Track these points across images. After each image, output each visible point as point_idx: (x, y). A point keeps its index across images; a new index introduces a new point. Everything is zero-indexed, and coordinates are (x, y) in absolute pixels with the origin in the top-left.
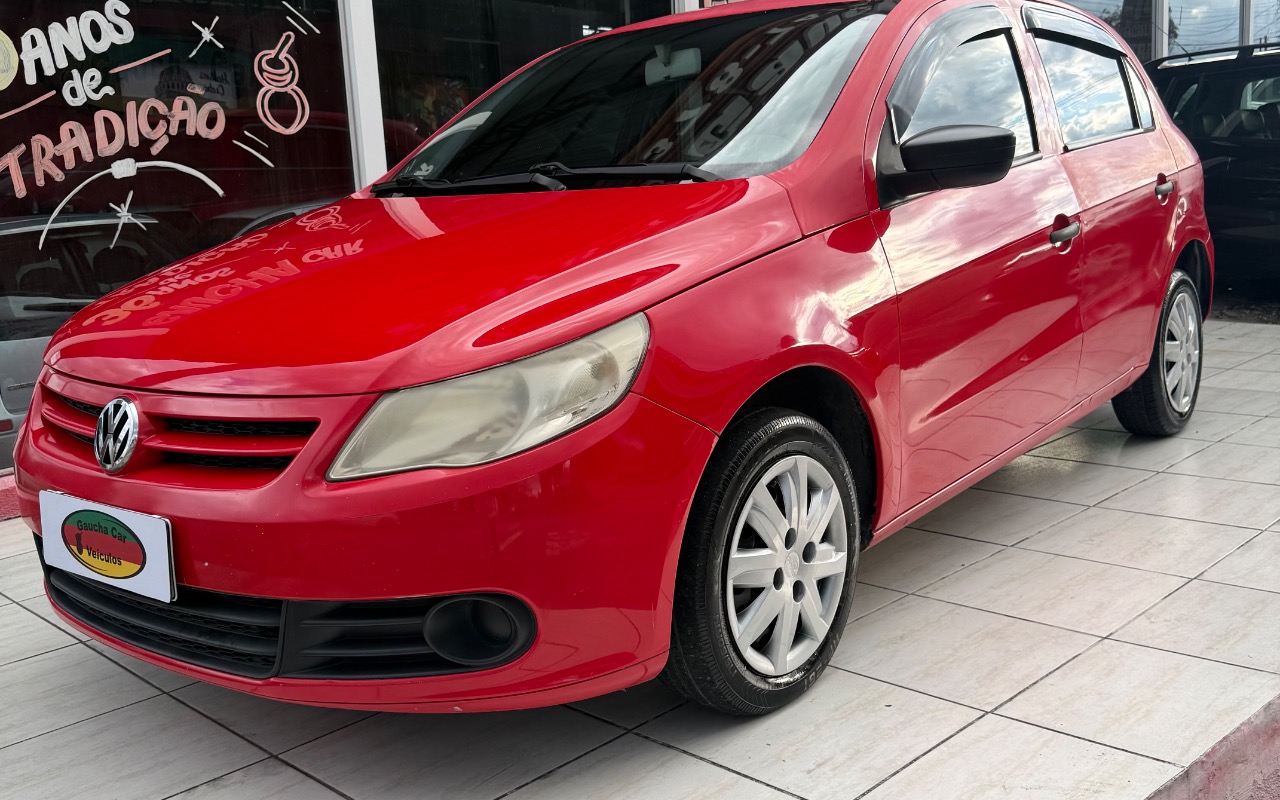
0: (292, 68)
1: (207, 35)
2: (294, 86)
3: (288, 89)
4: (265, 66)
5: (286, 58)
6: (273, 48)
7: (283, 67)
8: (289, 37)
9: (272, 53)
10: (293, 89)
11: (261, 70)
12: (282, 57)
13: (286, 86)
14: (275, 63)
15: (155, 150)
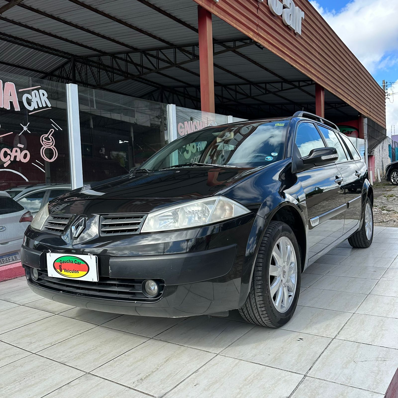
0: (53, 141)
1: (25, 128)
2: (53, 146)
3: (51, 147)
4: (44, 139)
5: (51, 137)
6: (47, 134)
7: (49, 140)
8: (52, 131)
9: (46, 136)
10: (53, 147)
11: (42, 141)
12: (49, 137)
13: (50, 146)
14: (47, 139)
15: (5, 165)
